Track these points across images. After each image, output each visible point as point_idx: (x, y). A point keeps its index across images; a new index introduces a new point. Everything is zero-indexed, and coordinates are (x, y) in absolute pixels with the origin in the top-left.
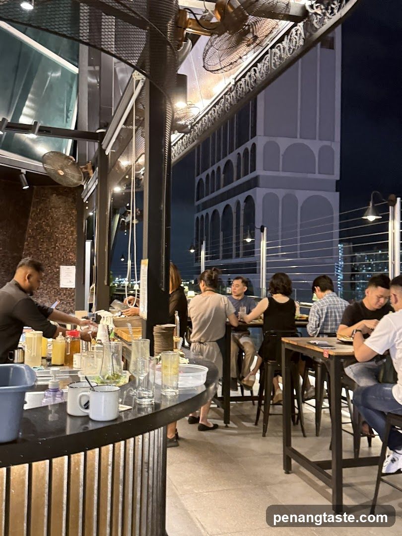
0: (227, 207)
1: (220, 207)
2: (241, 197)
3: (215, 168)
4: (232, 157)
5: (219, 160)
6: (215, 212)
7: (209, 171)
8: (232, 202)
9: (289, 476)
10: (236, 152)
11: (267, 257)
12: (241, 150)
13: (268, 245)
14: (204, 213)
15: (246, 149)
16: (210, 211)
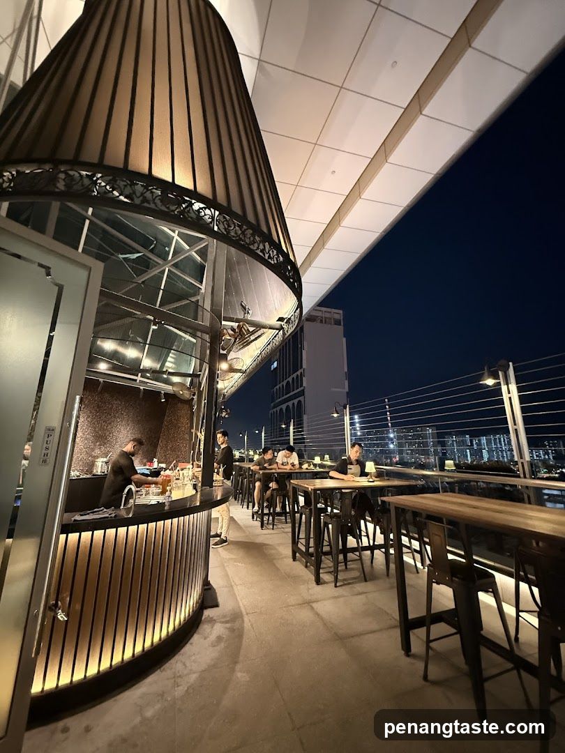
0: (288, 406)
1: (284, 407)
2: (296, 401)
3: (281, 385)
4: (290, 379)
5: (283, 381)
6: (281, 409)
7: (278, 387)
8: (290, 403)
9: (295, 562)
10: (292, 377)
11: (294, 436)
12: (295, 375)
13: (294, 429)
14: (275, 410)
15: (298, 375)
16: (278, 409)
